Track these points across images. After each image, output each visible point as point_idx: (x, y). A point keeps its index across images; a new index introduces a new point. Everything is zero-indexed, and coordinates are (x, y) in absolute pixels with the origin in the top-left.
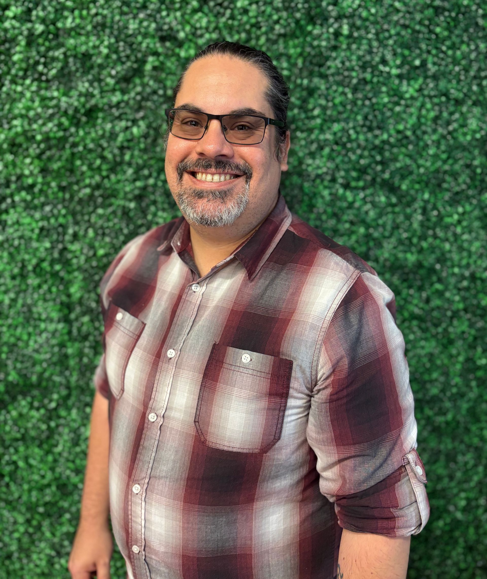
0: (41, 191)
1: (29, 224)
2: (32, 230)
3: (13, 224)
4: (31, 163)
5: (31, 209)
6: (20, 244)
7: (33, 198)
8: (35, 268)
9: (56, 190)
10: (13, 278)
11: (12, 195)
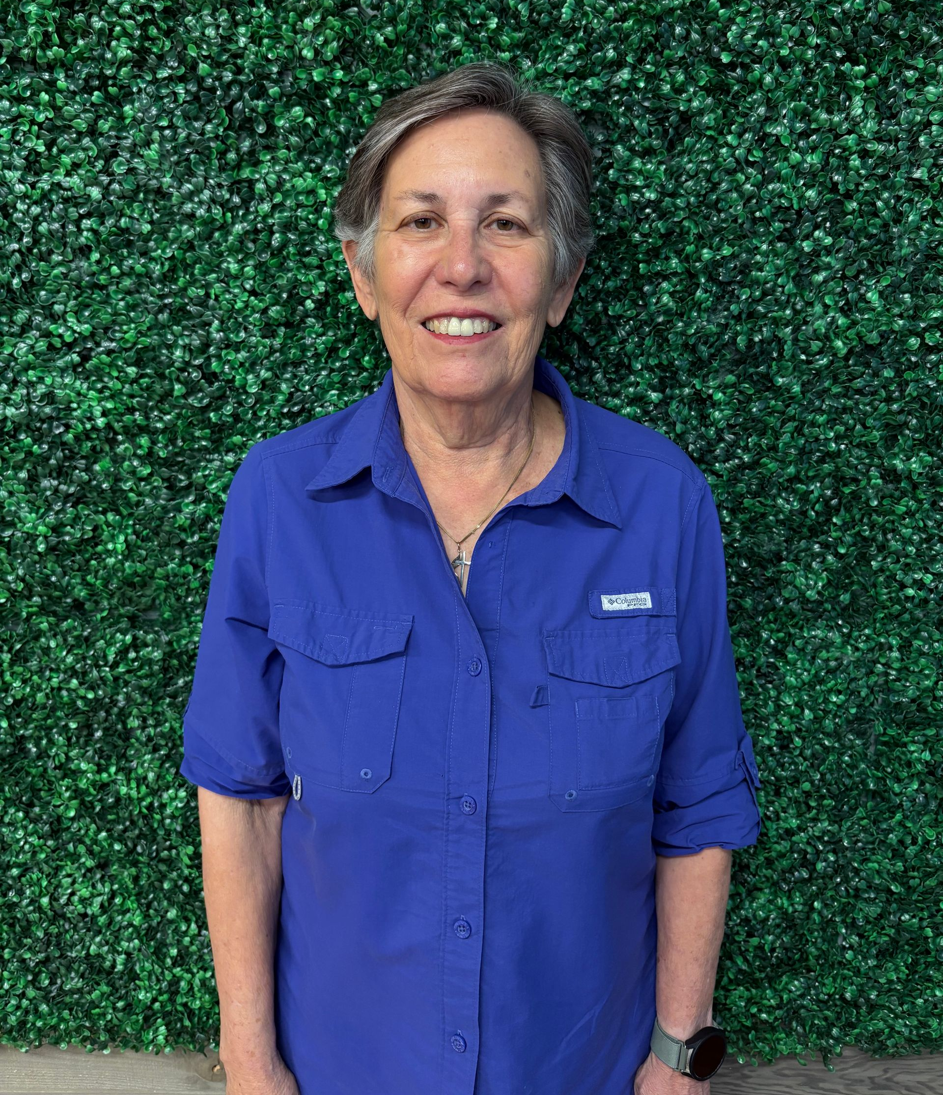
0: (341, 104)
1: (312, 192)
2: (317, 208)
3: (271, 191)
4: (318, 28)
5: (315, 153)
6: (284, 245)
7: (321, 125)
8: (320, 305)
9: (377, 99)
10: (268, 330)
11: (269, 116)
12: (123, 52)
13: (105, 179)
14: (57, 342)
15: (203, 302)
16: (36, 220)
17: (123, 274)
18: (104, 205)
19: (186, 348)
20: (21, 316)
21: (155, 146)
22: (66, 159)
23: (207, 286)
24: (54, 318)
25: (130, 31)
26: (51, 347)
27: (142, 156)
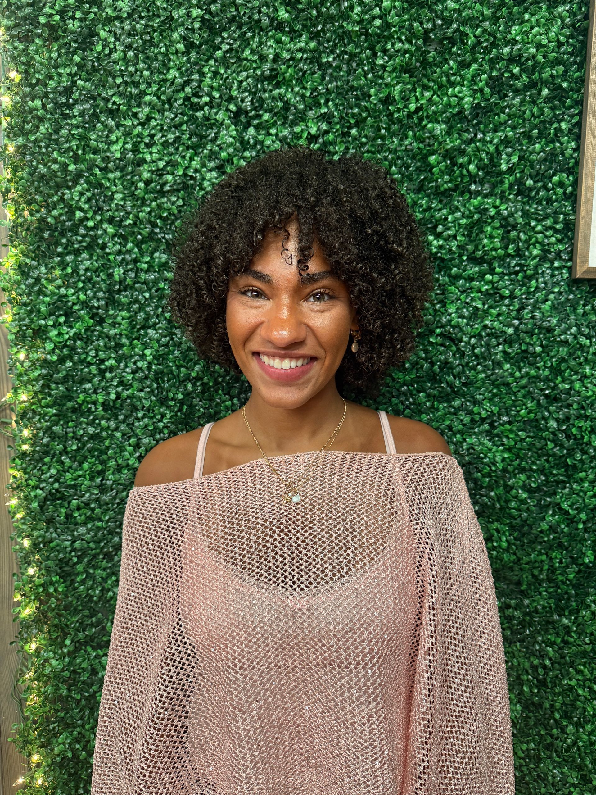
12: (535, 252)
13: (516, 322)
14: (477, 418)
15: (568, 392)
16: (474, 348)
17: (522, 377)
18: (515, 337)
19: (557, 420)
20: (457, 403)
21: (549, 303)
22: (494, 312)
23: (572, 382)
24: (475, 403)
25: (540, 240)
26: (472, 420)
27: (540, 309)
